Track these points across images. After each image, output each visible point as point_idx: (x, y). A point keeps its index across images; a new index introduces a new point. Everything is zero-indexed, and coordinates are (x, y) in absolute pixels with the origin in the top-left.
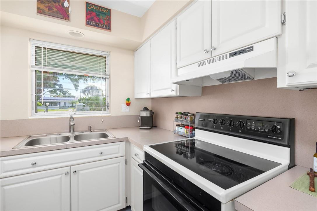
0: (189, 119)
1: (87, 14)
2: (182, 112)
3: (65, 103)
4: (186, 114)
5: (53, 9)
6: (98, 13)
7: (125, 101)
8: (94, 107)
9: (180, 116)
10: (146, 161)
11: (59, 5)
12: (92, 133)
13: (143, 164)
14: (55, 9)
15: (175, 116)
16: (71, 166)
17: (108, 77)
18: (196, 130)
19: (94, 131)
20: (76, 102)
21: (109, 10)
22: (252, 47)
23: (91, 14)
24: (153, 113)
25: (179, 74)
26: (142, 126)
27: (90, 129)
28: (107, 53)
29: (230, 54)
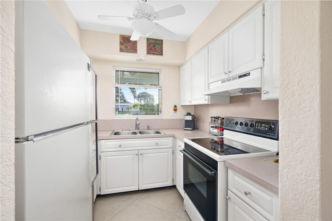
0: (220, 122)
1: (148, 47)
2: (215, 116)
3: (122, 109)
4: (217, 118)
5: (128, 47)
6: (154, 44)
7: (173, 108)
8: (149, 112)
9: (213, 119)
10: (185, 148)
11: (131, 44)
12: (150, 131)
13: (183, 150)
14: (129, 47)
15: (210, 119)
16: (139, 150)
17: (161, 89)
18: (225, 130)
19: (151, 130)
20: (131, 107)
21: (162, 41)
22: (249, 73)
23: (150, 46)
24: (195, 117)
25: (210, 87)
26: (186, 127)
27: (149, 128)
28: (159, 71)
29: (239, 76)
